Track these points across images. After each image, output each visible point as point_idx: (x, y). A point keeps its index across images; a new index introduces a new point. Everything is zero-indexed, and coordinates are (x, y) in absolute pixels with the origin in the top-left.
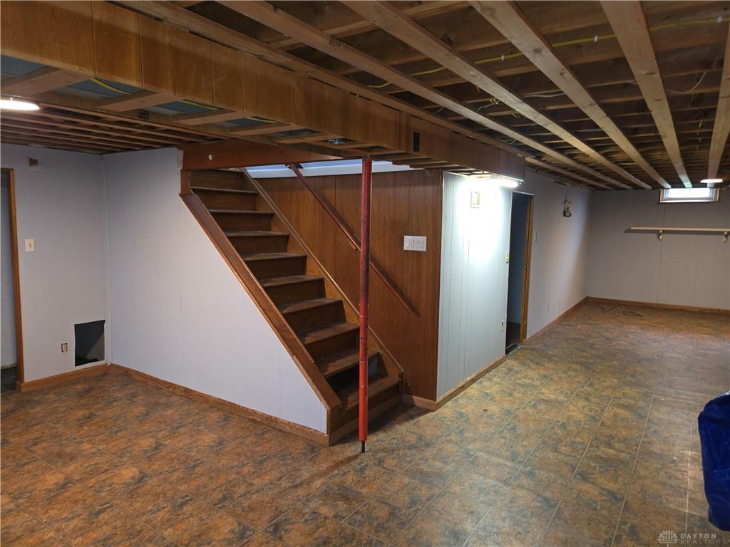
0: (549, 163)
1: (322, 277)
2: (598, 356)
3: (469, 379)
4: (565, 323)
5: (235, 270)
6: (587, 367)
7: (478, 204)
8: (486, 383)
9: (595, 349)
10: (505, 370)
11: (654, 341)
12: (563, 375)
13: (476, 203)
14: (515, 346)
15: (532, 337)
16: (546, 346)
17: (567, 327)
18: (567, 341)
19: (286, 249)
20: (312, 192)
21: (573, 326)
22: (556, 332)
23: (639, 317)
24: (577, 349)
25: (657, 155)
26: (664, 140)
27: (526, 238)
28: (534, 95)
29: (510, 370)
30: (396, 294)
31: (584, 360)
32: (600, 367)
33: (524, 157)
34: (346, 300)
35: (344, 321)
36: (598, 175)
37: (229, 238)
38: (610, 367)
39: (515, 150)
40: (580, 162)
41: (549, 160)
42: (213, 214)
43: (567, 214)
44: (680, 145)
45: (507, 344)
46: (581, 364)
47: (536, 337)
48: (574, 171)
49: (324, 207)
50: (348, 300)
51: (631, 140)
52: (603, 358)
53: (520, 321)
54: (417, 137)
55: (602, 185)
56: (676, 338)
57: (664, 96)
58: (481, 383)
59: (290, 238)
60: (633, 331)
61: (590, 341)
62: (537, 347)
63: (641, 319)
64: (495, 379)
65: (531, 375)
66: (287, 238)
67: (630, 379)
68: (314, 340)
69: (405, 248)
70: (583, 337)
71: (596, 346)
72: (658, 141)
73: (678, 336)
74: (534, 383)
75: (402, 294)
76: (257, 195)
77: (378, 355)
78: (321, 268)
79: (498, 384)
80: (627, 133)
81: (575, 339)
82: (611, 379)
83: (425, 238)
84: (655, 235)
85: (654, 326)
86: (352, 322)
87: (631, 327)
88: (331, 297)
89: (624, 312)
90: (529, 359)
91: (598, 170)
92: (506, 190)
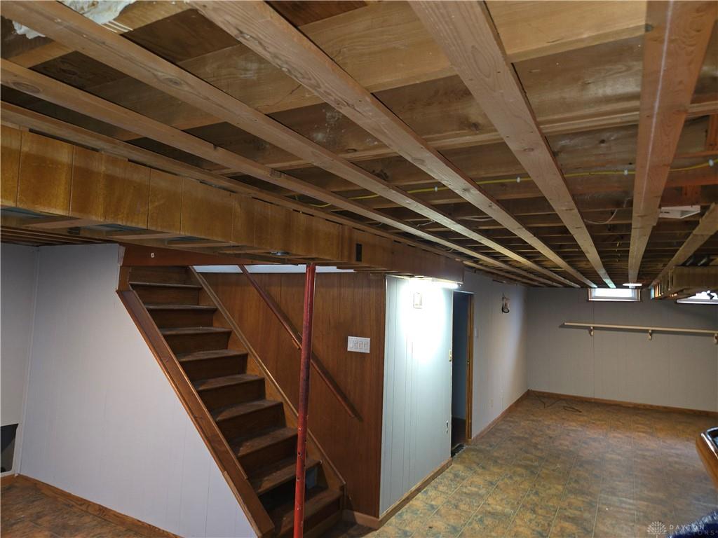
0: (486, 266)
1: (262, 377)
2: (541, 458)
3: (413, 488)
4: (508, 419)
5: (168, 373)
6: (532, 470)
7: (421, 305)
8: (432, 493)
9: (538, 449)
10: (451, 476)
11: (594, 440)
12: (509, 482)
13: (418, 305)
14: (461, 446)
15: (477, 436)
16: (491, 446)
17: (511, 424)
18: (510, 440)
19: (227, 346)
20: (257, 289)
21: (517, 422)
22: (501, 430)
23: (578, 413)
24: (521, 449)
25: (582, 264)
26: (586, 254)
27: (468, 334)
28: (467, 218)
29: (456, 476)
30: (339, 398)
31: (529, 463)
32: (545, 471)
33: (462, 261)
34: (287, 402)
35: (284, 425)
36: (532, 276)
37: (165, 337)
38: (554, 470)
39: (454, 256)
40: (514, 267)
41: (485, 264)
42: (150, 311)
43: (506, 310)
44: (601, 258)
45: (453, 444)
46: (526, 467)
47: (481, 436)
48: (508, 272)
49: (268, 304)
50: (290, 403)
51: (558, 253)
52: (547, 461)
53: (465, 418)
54: (359, 247)
55: (536, 283)
56: (614, 437)
57: (584, 226)
58: (426, 492)
59: (232, 335)
60: (574, 428)
61: (534, 441)
62: (483, 447)
63: (580, 415)
64: (441, 488)
65: (476, 481)
66: (229, 334)
67: (575, 485)
68: (249, 451)
69: (349, 350)
70: (526, 436)
71: (539, 447)
72: (581, 254)
73: (616, 435)
74: (480, 492)
75: (345, 398)
76: (201, 289)
77: (319, 465)
78: (262, 367)
79: (444, 493)
80: (552, 247)
81: (519, 438)
82: (556, 486)
83: (369, 339)
84: (587, 331)
85: (593, 423)
86: (292, 427)
87: (571, 423)
88: (272, 399)
89: (564, 407)
90: (475, 462)
91: (530, 273)
92: (448, 291)
